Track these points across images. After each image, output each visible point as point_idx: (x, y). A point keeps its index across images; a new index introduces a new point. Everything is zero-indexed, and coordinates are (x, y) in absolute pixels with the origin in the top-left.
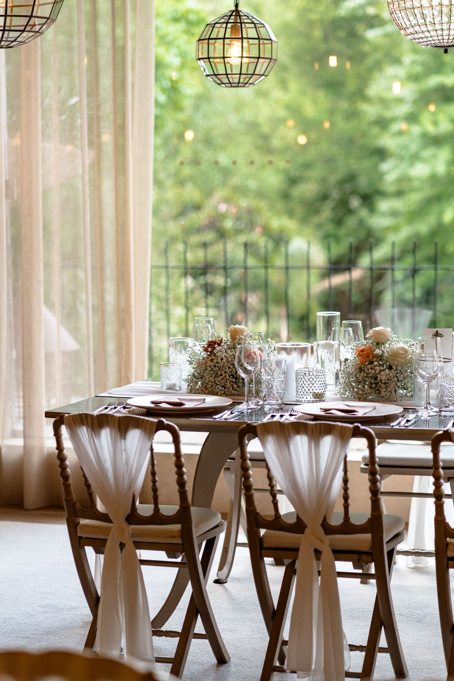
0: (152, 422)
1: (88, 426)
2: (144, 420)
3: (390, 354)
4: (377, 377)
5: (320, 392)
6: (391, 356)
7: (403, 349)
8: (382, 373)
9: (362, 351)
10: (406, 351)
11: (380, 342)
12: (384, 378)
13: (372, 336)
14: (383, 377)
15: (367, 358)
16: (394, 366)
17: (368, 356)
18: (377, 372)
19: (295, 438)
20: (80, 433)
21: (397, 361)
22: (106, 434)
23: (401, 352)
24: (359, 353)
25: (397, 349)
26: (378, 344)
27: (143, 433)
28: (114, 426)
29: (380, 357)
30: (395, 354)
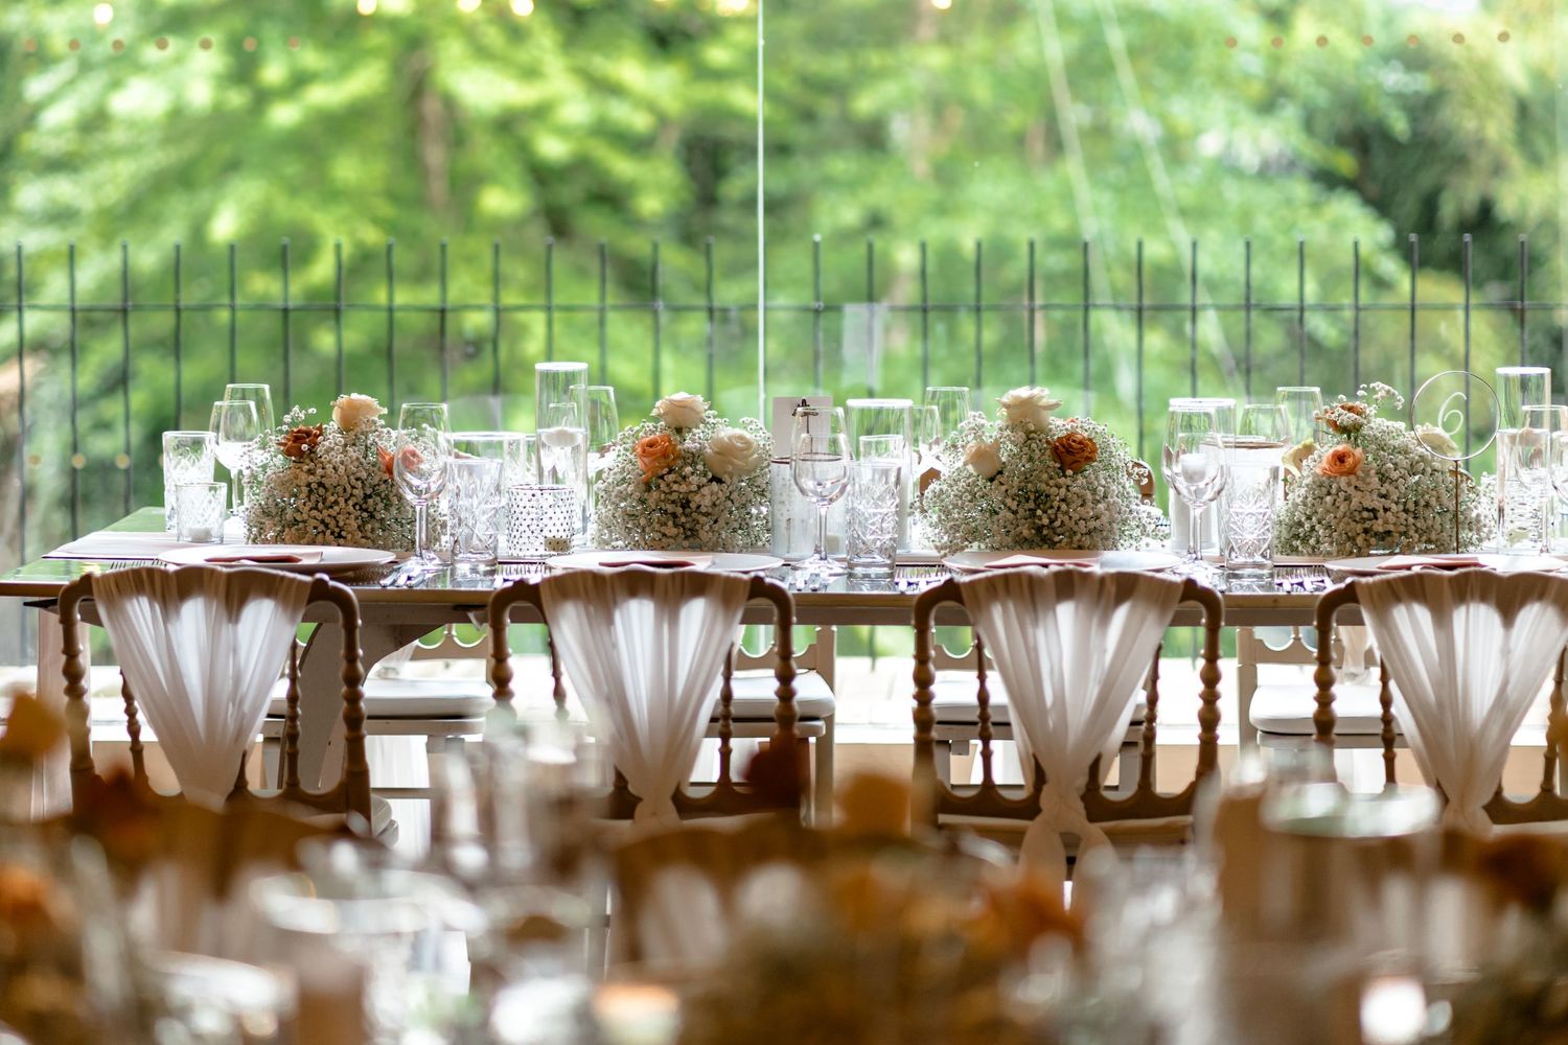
0: (301, 583)
1: (153, 597)
2: (283, 578)
3: (716, 450)
4: (688, 502)
5: (558, 536)
6: (718, 453)
7: (741, 438)
8: (705, 491)
9: (651, 445)
10: (748, 443)
11: (683, 425)
12: (707, 502)
13: (665, 413)
14: (704, 499)
15: (663, 460)
16: (726, 476)
17: (665, 456)
18: (694, 488)
19: (625, 606)
20: (131, 613)
21: (732, 463)
22: (194, 612)
23: (739, 445)
24: (644, 451)
25: (730, 438)
26: (679, 430)
27: (280, 609)
28: (216, 594)
29: (693, 458)
30: (726, 451)
